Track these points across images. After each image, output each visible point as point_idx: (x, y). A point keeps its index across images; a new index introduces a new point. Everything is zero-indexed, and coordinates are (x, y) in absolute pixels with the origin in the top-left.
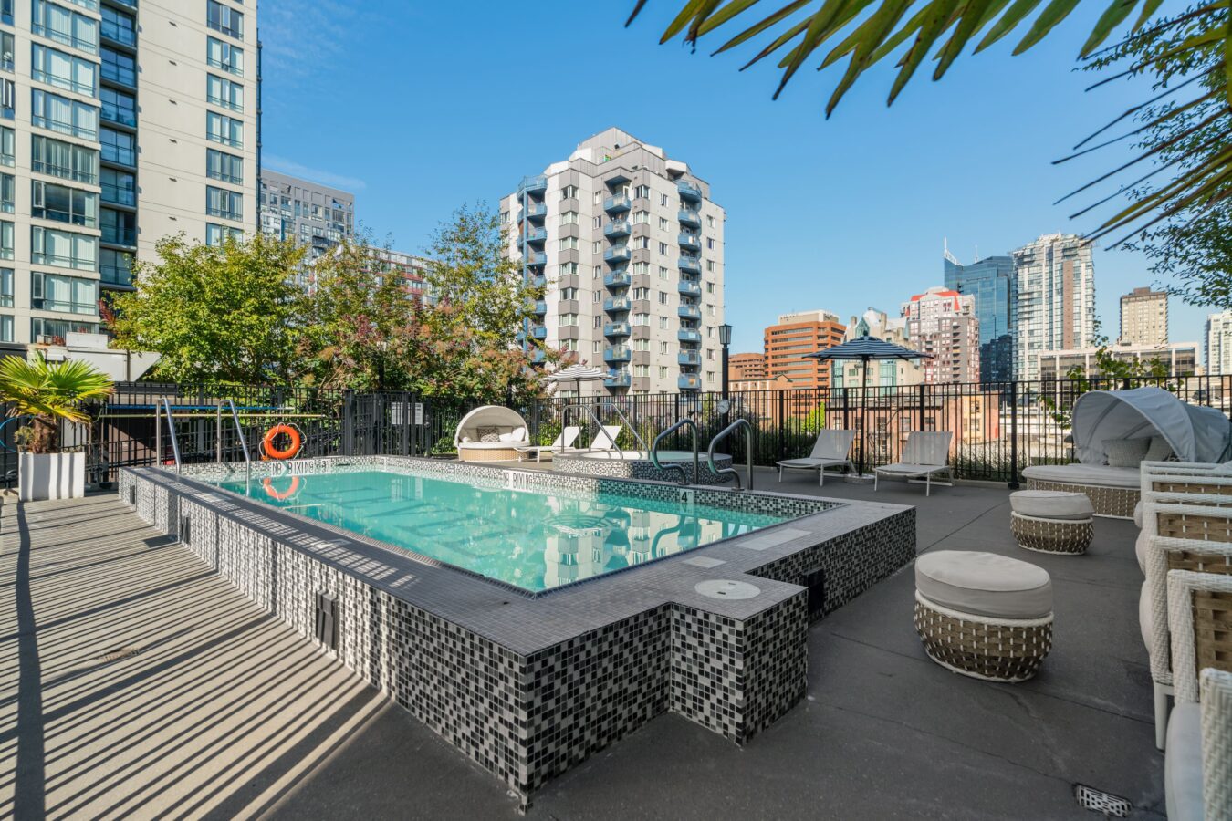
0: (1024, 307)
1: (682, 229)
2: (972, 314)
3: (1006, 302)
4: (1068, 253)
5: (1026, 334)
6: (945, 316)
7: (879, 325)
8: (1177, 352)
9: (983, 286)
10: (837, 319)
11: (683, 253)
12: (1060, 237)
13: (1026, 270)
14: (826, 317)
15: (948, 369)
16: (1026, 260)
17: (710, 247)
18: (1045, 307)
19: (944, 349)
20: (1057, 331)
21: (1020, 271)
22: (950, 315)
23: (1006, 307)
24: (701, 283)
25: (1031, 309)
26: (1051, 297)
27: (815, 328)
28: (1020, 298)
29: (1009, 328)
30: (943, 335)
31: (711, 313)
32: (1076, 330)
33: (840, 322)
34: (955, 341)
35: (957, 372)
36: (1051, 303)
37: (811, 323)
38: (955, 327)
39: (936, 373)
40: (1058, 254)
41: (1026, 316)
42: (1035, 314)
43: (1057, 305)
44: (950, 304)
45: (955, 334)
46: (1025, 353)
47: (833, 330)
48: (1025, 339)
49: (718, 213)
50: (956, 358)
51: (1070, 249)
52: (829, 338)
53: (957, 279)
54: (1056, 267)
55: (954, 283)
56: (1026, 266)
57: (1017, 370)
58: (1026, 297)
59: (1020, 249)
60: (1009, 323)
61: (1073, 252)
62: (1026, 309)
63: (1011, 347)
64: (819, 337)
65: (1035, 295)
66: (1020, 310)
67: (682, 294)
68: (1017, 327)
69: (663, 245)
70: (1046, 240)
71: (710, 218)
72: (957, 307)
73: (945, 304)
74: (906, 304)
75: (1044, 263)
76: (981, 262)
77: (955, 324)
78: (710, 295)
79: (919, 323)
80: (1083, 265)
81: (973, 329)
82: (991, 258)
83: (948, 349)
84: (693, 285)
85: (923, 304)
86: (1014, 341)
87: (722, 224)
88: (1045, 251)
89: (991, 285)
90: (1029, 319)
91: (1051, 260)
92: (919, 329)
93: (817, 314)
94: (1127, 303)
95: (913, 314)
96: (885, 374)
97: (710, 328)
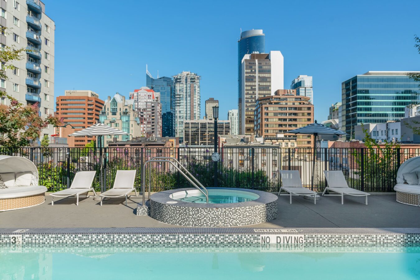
0: (177, 100)
1: (28, 28)
2: (159, 101)
3: (170, 97)
4: (192, 80)
5: (178, 112)
6: (149, 101)
7: (122, 102)
8: (225, 124)
9: (161, 89)
10: (98, 96)
11: (29, 44)
12: (189, 73)
13: (178, 85)
14: (92, 95)
15: (150, 126)
16: (178, 80)
17: (46, 44)
18: (185, 102)
19: (148, 116)
20: (189, 112)
21: (176, 85)
22: (150, 101)
23: (170, 100)
24: (41, 65)
25: (180, 102)
26: (187, 98)
27: (86, 100)
28: (176, 96)
29: (171, 109)
30: (148, 110)
31: (46, 86)
32: (195, 112)
33: (99, 98)
34: (153, 113)
35: (153, 127)
36: (187, 100)
37: (84, 97)
38: (153, 107)
39: (145, 127)
40: (189, 80)
41: (178, 104)
42: (181, 104)
43: (188, 101)
44: (151, 96)
45: (153, 110)
46: (178, 120)
47: (96, 102)
48: (178, 114)
49: (52, 24)
50: (153, 121)
51: (193, 79)
52: (94, 106)
53: (152, 84)
54: (188, 85)
55: (151, 86)
56: (178, 83)
57: (175, 127)
58: (178, 96)
59: (176, 75)
60: (171, 107)
61: (194, 80)
62: (178, 102)
63: (172, 117)
64: (89, 105)
65: (181, 96)
66: (176, 102)
67: (29, 71)
68: (175, 109)
69: (16, 35)
70: (185, 73)
71: (47, 26)
72: (153, 98)
73: (149, 95)
74: (132, 93)
75: (184, 83)
76: (161, 78)
77: (153, 105)
78: (46, 74)
79: (138, 103)
80: (197, 86)
81: (160, 108)
82: (164, 77)
83: (150, 116)
84: (36, 66)
85: (140, 94)
86: (174, 115)
87: (54, 32)
88: (185, 78)
89: (165, 89)
90: (179, 106)
91: (186, 82)
92: (138, 106)
93: (88, 92)
94: (207, 103)
95: (135, 98)
96: (124, 127)
97: (46, 95)
